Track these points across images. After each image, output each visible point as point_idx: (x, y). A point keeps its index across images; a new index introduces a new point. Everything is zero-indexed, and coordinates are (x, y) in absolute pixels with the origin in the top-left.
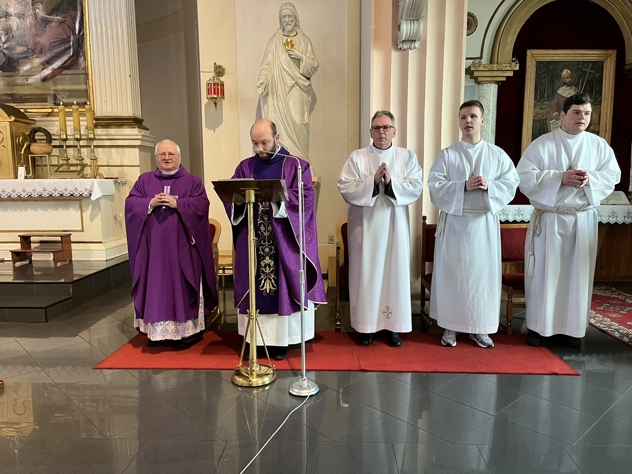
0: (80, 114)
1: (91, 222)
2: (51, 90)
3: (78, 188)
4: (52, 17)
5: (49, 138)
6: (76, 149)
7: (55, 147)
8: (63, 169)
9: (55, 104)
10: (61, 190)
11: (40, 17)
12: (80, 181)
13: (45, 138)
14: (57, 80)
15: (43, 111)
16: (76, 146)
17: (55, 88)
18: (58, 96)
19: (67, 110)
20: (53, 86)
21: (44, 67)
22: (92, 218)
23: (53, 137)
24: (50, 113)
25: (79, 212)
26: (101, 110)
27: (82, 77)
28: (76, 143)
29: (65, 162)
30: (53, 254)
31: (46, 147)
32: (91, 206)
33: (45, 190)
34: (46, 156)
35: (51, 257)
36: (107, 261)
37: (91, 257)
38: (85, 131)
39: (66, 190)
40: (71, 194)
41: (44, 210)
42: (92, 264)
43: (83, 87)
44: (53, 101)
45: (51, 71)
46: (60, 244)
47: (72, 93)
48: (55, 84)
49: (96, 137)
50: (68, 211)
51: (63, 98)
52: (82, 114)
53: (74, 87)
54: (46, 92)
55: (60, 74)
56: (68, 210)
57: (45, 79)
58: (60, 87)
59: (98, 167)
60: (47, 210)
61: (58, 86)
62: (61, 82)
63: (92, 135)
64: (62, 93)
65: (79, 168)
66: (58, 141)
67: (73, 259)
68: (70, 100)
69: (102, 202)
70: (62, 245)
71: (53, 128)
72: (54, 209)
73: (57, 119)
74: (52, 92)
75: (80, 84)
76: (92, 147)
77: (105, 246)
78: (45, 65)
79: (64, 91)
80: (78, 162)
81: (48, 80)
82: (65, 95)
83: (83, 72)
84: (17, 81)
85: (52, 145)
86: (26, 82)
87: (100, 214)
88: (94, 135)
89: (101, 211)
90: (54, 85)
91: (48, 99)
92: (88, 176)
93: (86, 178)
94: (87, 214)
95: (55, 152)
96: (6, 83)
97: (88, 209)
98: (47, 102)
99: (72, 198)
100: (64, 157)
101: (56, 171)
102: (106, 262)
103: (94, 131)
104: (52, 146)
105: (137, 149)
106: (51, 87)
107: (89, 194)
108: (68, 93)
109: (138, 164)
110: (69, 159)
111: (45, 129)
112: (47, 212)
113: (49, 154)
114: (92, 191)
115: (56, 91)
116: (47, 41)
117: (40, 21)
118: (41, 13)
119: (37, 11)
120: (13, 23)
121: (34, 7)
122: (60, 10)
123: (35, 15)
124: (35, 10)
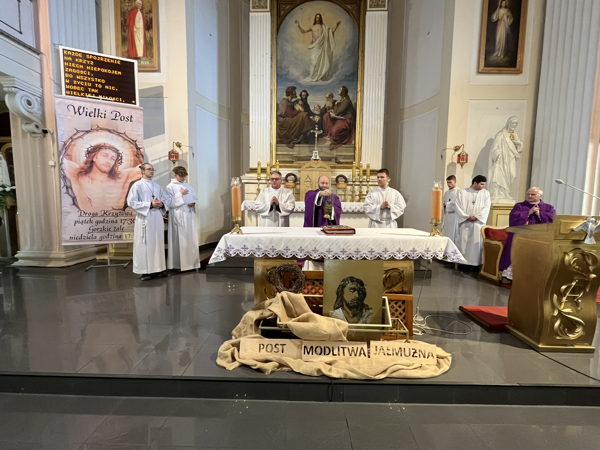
4: (339, 117)
5: (346, 181)
11: (332, 116)
13: (344, 180)
16: (359, 185)
18: (338, 158)
20: (335, 153)
21: (332, 143)
23: (348, 180)
27: (352, 149)
29: (353, 193)
44: (335, 161)
51: (340, 159)
54: (332, 156)
55: (340, 147)
60: (355, 219)
61: (338, 153)
64: (340, 157)
66: (350, 182)
68: (349, 161)
74: (335, 156)
76: (368, 186)
80: (360, 193)
81: (334, 150)
83: (353, 146)
95: (348, 188)
96: (309, 150)
98: (331, 161)
103: (369, 177)
108: (343, 157)
110: (355, 192)
115: (337, 155)
116: (334, 129)
117: (332, 119)
118: (333, 115)
119: (331, 113)
120: (317, 119)
121: (329, 111)
122: (343, 113)
123: (330, 116)
124: (329, 113)
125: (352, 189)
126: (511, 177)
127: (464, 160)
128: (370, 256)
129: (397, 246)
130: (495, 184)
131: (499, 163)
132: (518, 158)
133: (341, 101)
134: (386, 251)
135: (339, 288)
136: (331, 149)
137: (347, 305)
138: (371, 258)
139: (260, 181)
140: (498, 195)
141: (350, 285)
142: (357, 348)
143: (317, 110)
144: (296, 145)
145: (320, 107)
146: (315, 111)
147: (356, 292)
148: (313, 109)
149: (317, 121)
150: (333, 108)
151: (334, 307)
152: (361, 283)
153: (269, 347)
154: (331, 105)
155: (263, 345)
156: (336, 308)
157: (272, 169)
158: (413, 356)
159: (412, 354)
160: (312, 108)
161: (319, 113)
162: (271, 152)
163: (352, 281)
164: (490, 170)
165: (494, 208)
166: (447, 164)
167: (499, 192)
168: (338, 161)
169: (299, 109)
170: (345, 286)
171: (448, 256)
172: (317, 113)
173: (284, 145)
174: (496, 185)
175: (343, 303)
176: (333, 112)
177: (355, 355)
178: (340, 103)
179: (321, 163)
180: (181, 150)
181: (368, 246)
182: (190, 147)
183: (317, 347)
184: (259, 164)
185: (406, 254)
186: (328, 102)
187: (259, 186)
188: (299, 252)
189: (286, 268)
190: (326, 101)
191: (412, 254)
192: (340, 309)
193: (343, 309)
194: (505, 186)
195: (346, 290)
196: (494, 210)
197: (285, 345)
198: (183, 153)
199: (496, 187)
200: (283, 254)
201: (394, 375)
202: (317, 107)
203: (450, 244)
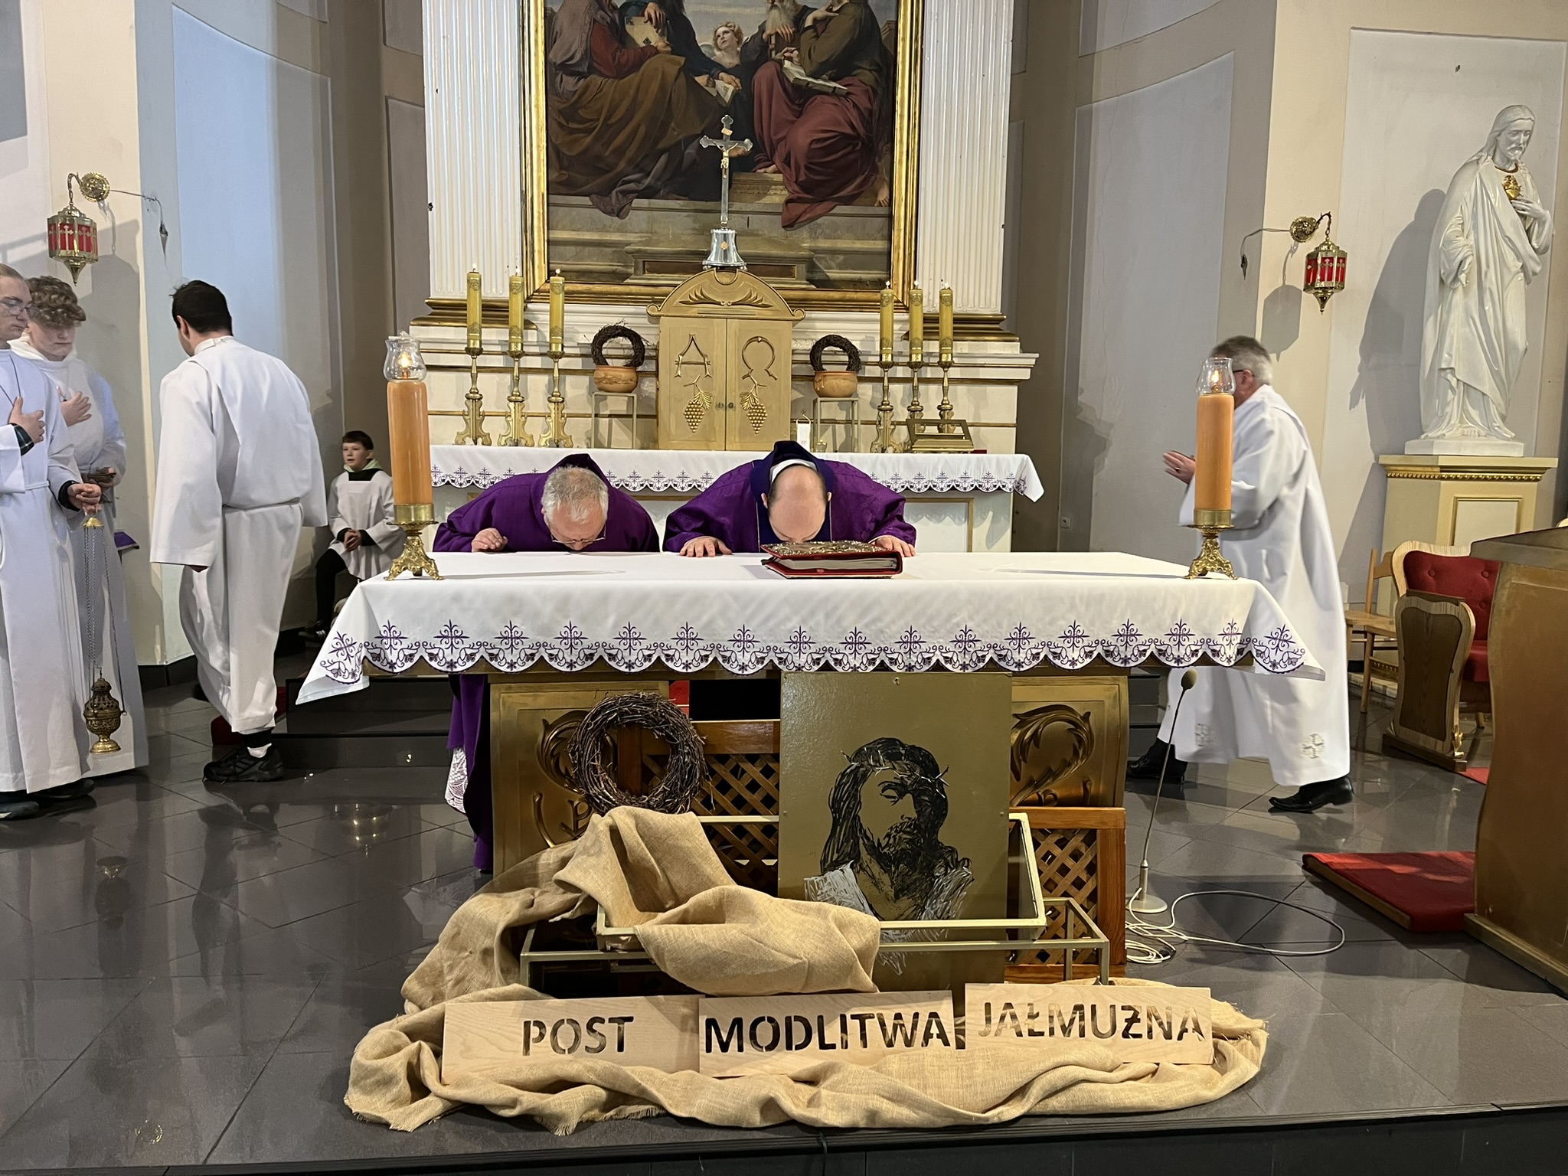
2: (804, 249)
4: (820, 82)
5: (855, 361)
9: (812, 282)
10: (954, 477)
11: (791, 80)
12: (998, 459)
13: (846, 358)
14: (819, 225)
16: (910, 380)
17: (813, 244)
18: (818, 264)
20: (810, 240)
21: (792, 196)
22: (992, 539)
23: (862, 358)
25: (965, 526)
26: (931, 298)
27: (879, 222)
29: (883, 414)
43: (878, 245)
44: (803, 275)
47: (853, 259)
50: (940, 525)
51: (832, 267)
53: (859, 245)
54: (792, 253)
55: (829, 212)
56: (940, 521)
58: (824, 244)
61: (820, 240)
62: (828, 232)
64: (827, 257)
68: (846, 275)
74: (805, 253)
75: (870, 237)
76: (946, 384)
78: (795, 192)
79: (834, 252)
81: (800, 227)
82: (834, 261)
86: (747, 228)
87: (1009, 531)
90: (810, 237)
91: (794, 268)
94: (981, 530)
96: (697, 226)
97: (984, 519)
98: (791, 275)
100: (884, 404)
105: (1015, 388)
106: (804, 242)
107: (1017, 486)
108: (841, 257)
109: (1013, 421)
110: (891, 409)
114: (1024, 482)
115: (815, 251)
116: (803, 136)
117: (790, 89)
118: (794, 71)
119: (787, 64)
120: (726, 87)
121: (779, 56)
122: (839, 67)
123: (781, 74)
124: (781, 63)
125: (879, 396)
126: (1509, 347)
127: (1330, 279)
128: (960, 659)
129: (1064, 618)
130: (1449, 377)
131: (1466, 290)
132: (1535, 274)
133: (829, 10)
134: (1020, 637)
135: (838, 786)
136: (789, 225)
137: (875, 850)
138: (964, 666)
139: (482, 361)
140: (1461, 422)
141: (884, 772)
142: (916, 1015)
143: (725, 50)
144: (637, 202)
145: (738, 34)
146: (718, 53)
147: (909, 797)
148: (710, 42)
149: (728, 97)
150: (794, 41)
151: (823, 862)
152: (924, 762)
153: (566, 1030)
154: (788, 30)
155: (539, 1024)
156: (829, 865)
157: (530, 306)
158: (1126, 1035)
159: (1121, 1025)
160: (703, 40)
161: (736, 61)
162: (526, 229)
163: (892, 757)
164: (1431, 319)
165: (1444, 475)
166: (1264, 292)
167: (1464, 410)
168: (817, 276)
169: (647, 41)
170: (865, 777)
171: (1255, 654)
172: (728, 60)
173: (586, 200)
174: (1454, 382)
175: (857, 844)
176: (796, 59)
177: (909, 1043)
178: (826, 20)
179: (747, 284)
180: (104, 209)
181: (951, 616)
182: (149, 200)
183: (762, 1019)
184: (474, 283)
185: (1100, 650)
186: (775, 12)
187: (474, 381)
188: (679, 648)
189: (626, 713)
190: (764, 10)
191: (1122, 649)
192: (847, 868)
193: (858, 868)
194: (1488, 386)
195: (869, 791)
196: (1442, 482)
197: (630, 1019)
198: (117, 223)
199: (1452, 388)
200: (612, 657)
201: (1056, 1104)
202: (727, 36)
203: (1262, 605)
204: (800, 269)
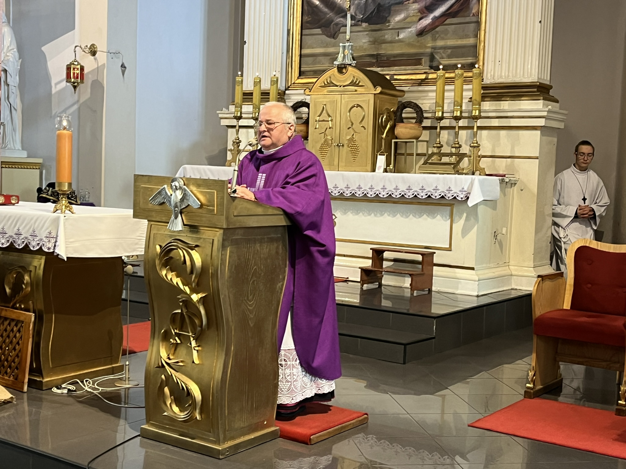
0: (465, 81)
1: (463, 238)
2: (429, 47)
3: (452, 188)
5: (420, 117)
6: (452, 132)
7: (425, 128)
8: (432, 160)
9: (431, 67)
10: (429, 189)
12: (456, 178)
13: (415, 115)
14: (437, 32)
15: (413, 77)
16: (453, 128)
17: (433, 44)
18: (436, 56)
19: (447, 75)
20: (431, 42)
21: (423, 15)
22: (465, 232)
23: (425, 115)
24: (423, 80)
25: (449, 221)
26: (492, 74)
27: (472, 26)
28: (454, 123)
29: (435, 150)
30: (410, 279)
31: (415, 129)
32: (465, 215)
33: (409, 189)
34: (413, 142)
35: (407, 282)
36: (478, 296)
37: (457, 288)
38: (467, 106)
39: (436, 189)
40: (441, 195)
41: (404, 216)
42: (457, 298)
43: (471, 41)
44: (428, 63)
45: (431, 20)
46: (420, 266)
47: (457, 51)
48: (434, 39)
49: (482, 114)
50: (434, 220)
51: (442, 58)
52: (468, 81)
53: (460, 42)
54: (421, 51)
55: (442, 24)
56: (434, 218)
57: (421, 33)
58: (440, 43)
59: (479, 159)
60: (407, 217)
61: (438, 41)
62: (442, 36)
63: (477, 111)
64: (441, 51)
65: (453, 159)
66: (430, 120)
67: (434, 289)
68: (453, 61)
69: (481, 209)
70: (422, 267)
71: (425, 102)
72: (417, 216)
73: (434, 88)
74: (429, 50)
75: (467, 37)
76: (475, 129)
77: (477, 275)
78: (424, 13)
79: (445, 48)
80: (454, 150)
81: (426, 34)
82: (445, 54)
83: (474, 19)
84: (386, 36)
85: (422, 125)
86: (397, 38)
87: (476, 227)
88: (480, 112)
89: (478, 223)
90: (432, 40)
91: (423, 60)
92: (464, 172)
93: (462, 174)
94: (459, 225)
95: (425, 136)
96: (371, 40)
97: (461, 218)
98: (420, 64)
99: (443, 202)
100: (436, 144)
101: (425, 163)
102: (476, 298)
103: (480, 105)
104: (423, 127)
105: (539, 132)
106: (429, 43)
107: (466, 196)
108: (449, 51)
109: (537, 155)
110: (442, 146)
111: (416, 104)
112: (407, 219)
113: (417, 138)
114: (470, 193)
115: (434, 48)
162: (289, 49)
168: (435, 64)
173: (318, 31)
180: (95, 59)
182: (113, 54)
198: (98, 66)
204: (425, 60)
